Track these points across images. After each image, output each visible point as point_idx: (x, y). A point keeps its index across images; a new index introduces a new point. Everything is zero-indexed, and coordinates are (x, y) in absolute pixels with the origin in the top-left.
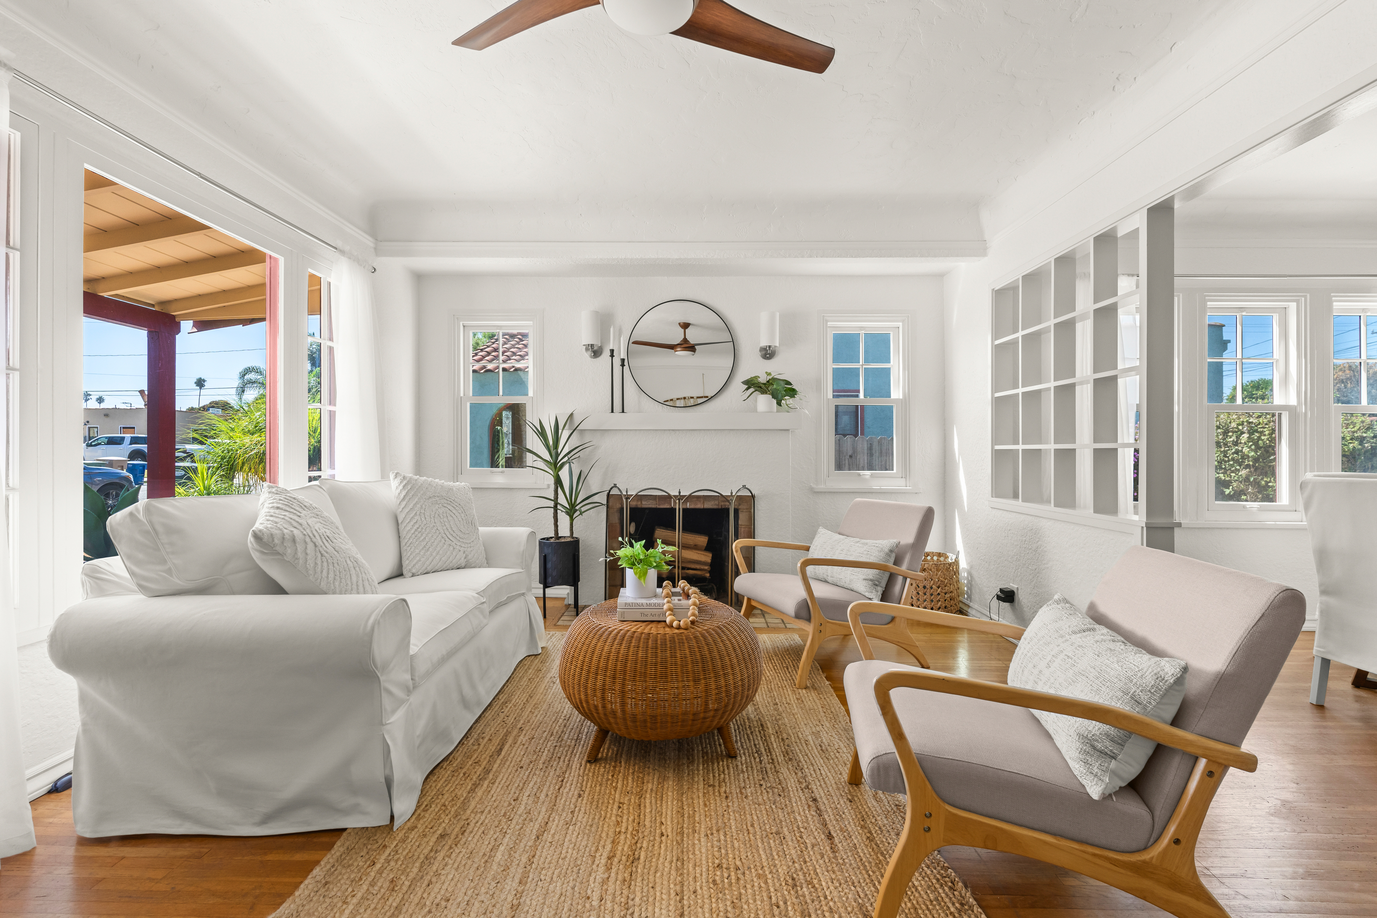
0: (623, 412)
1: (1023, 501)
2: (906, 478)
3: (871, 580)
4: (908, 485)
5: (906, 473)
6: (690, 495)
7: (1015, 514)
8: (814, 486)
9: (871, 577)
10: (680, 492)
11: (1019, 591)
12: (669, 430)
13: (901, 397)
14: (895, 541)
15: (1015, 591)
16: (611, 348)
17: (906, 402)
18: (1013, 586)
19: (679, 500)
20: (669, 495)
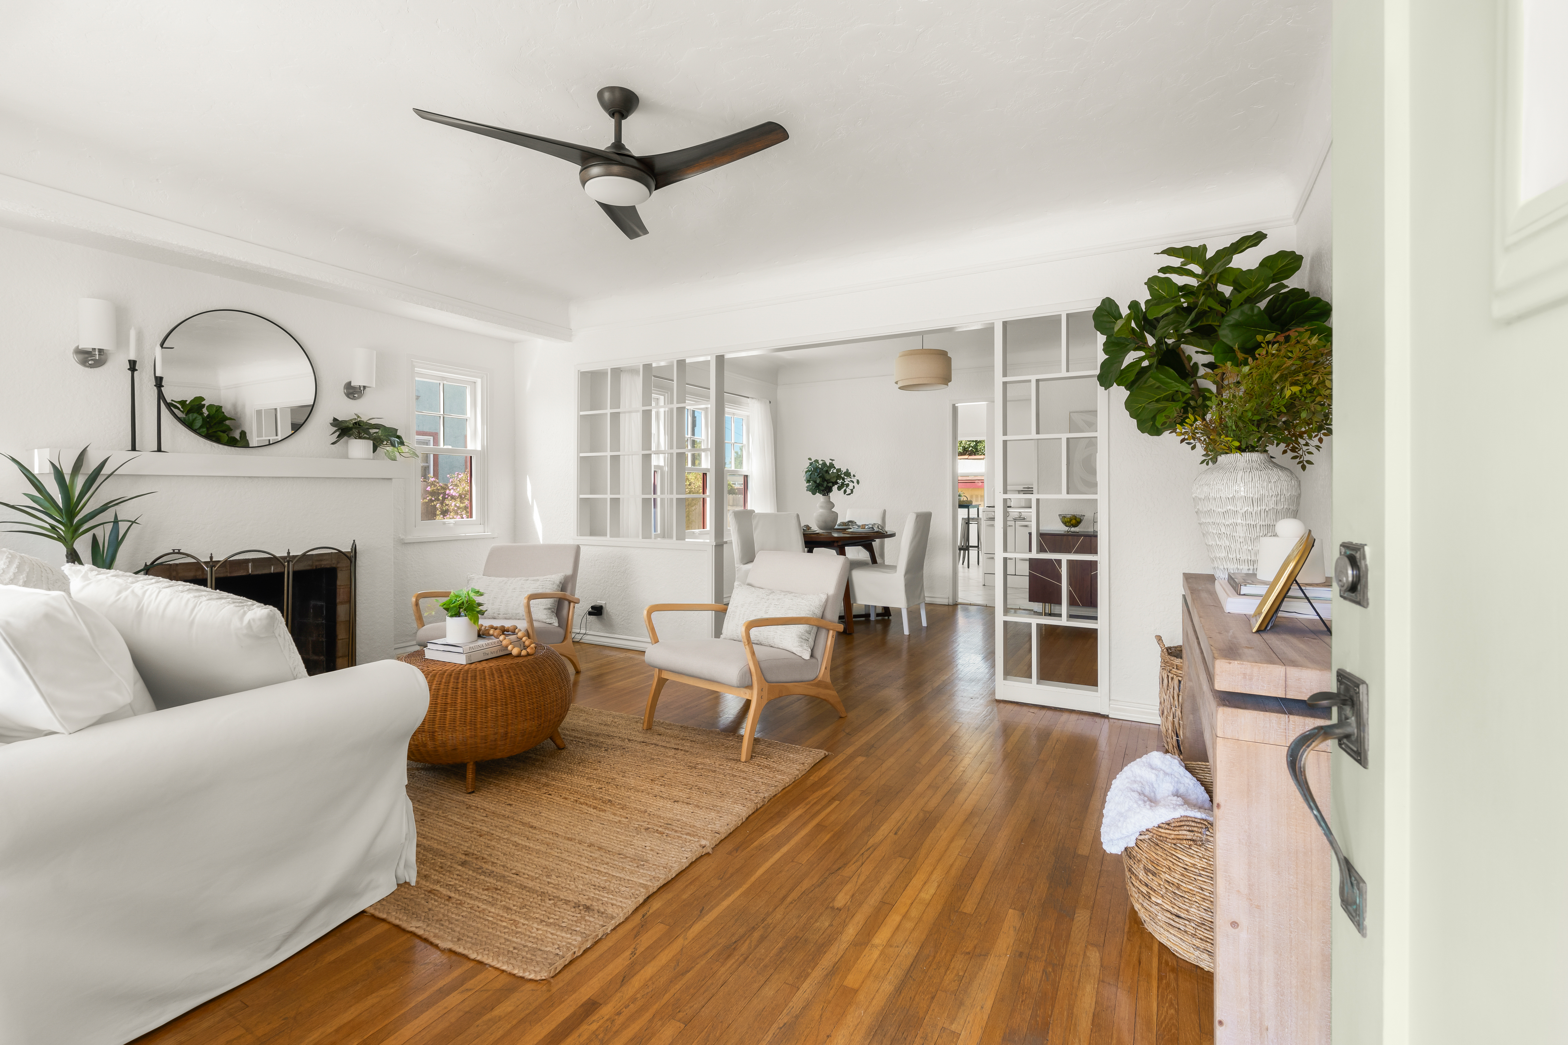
0: (159, 450)
1: (611, 537)
2: (484, 524)
3: (549, 609)
4: (486, 531)
5: (485, 519)
6: (304, 555)
7: (603, 547)
8: (402, 537)
9: (549, 606)
10: (289, 553)
11: (607, 605)
12: (244, 477)
13: (479, 448)
14: (562, 574)
15: (604, 606)
16: (132, 358)
17: (484, 454)
18: (599, 602)
19: (288, 562)
20: (275, 557)
